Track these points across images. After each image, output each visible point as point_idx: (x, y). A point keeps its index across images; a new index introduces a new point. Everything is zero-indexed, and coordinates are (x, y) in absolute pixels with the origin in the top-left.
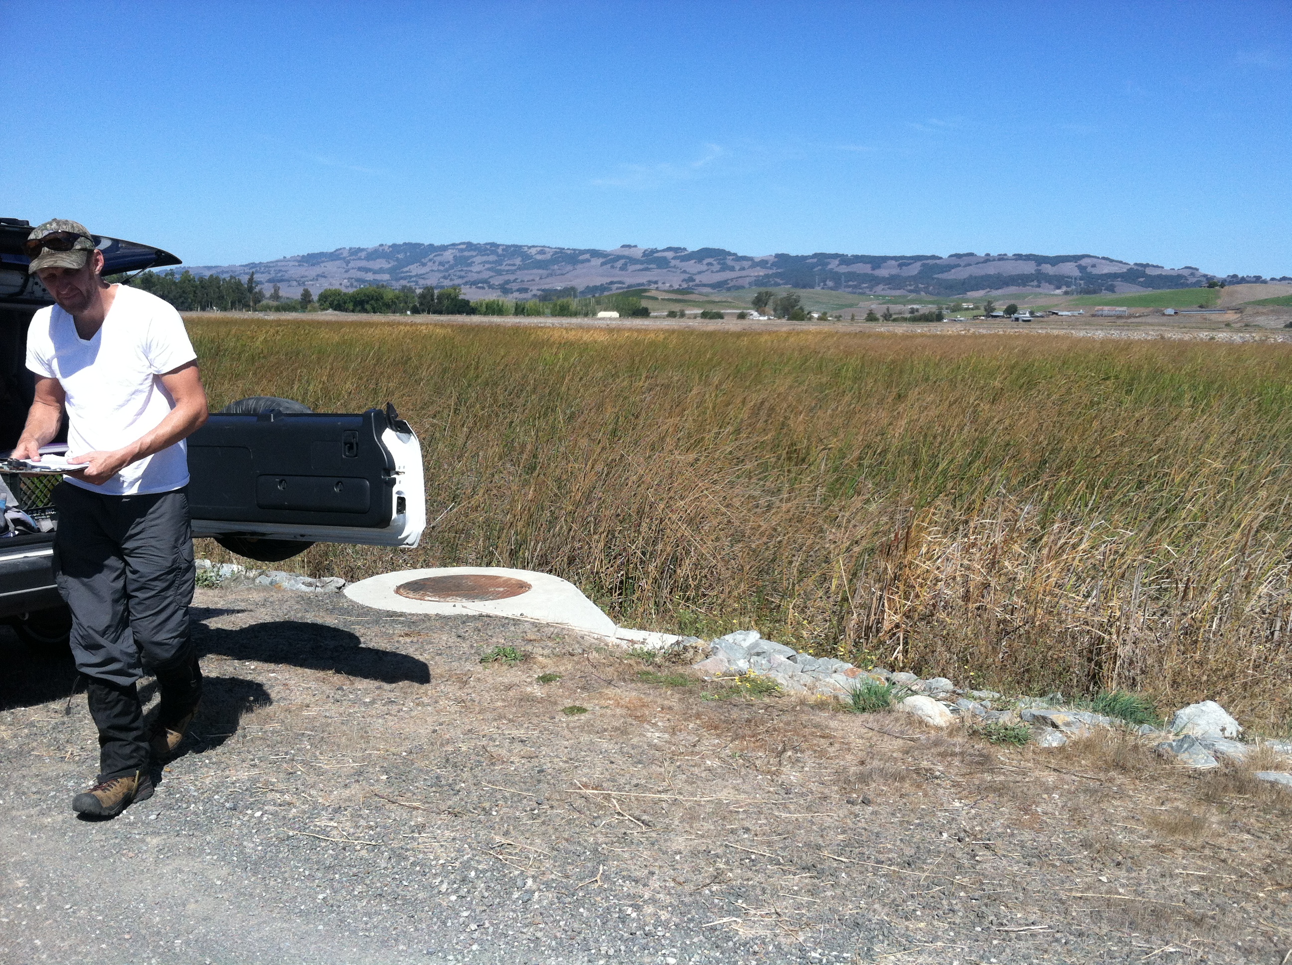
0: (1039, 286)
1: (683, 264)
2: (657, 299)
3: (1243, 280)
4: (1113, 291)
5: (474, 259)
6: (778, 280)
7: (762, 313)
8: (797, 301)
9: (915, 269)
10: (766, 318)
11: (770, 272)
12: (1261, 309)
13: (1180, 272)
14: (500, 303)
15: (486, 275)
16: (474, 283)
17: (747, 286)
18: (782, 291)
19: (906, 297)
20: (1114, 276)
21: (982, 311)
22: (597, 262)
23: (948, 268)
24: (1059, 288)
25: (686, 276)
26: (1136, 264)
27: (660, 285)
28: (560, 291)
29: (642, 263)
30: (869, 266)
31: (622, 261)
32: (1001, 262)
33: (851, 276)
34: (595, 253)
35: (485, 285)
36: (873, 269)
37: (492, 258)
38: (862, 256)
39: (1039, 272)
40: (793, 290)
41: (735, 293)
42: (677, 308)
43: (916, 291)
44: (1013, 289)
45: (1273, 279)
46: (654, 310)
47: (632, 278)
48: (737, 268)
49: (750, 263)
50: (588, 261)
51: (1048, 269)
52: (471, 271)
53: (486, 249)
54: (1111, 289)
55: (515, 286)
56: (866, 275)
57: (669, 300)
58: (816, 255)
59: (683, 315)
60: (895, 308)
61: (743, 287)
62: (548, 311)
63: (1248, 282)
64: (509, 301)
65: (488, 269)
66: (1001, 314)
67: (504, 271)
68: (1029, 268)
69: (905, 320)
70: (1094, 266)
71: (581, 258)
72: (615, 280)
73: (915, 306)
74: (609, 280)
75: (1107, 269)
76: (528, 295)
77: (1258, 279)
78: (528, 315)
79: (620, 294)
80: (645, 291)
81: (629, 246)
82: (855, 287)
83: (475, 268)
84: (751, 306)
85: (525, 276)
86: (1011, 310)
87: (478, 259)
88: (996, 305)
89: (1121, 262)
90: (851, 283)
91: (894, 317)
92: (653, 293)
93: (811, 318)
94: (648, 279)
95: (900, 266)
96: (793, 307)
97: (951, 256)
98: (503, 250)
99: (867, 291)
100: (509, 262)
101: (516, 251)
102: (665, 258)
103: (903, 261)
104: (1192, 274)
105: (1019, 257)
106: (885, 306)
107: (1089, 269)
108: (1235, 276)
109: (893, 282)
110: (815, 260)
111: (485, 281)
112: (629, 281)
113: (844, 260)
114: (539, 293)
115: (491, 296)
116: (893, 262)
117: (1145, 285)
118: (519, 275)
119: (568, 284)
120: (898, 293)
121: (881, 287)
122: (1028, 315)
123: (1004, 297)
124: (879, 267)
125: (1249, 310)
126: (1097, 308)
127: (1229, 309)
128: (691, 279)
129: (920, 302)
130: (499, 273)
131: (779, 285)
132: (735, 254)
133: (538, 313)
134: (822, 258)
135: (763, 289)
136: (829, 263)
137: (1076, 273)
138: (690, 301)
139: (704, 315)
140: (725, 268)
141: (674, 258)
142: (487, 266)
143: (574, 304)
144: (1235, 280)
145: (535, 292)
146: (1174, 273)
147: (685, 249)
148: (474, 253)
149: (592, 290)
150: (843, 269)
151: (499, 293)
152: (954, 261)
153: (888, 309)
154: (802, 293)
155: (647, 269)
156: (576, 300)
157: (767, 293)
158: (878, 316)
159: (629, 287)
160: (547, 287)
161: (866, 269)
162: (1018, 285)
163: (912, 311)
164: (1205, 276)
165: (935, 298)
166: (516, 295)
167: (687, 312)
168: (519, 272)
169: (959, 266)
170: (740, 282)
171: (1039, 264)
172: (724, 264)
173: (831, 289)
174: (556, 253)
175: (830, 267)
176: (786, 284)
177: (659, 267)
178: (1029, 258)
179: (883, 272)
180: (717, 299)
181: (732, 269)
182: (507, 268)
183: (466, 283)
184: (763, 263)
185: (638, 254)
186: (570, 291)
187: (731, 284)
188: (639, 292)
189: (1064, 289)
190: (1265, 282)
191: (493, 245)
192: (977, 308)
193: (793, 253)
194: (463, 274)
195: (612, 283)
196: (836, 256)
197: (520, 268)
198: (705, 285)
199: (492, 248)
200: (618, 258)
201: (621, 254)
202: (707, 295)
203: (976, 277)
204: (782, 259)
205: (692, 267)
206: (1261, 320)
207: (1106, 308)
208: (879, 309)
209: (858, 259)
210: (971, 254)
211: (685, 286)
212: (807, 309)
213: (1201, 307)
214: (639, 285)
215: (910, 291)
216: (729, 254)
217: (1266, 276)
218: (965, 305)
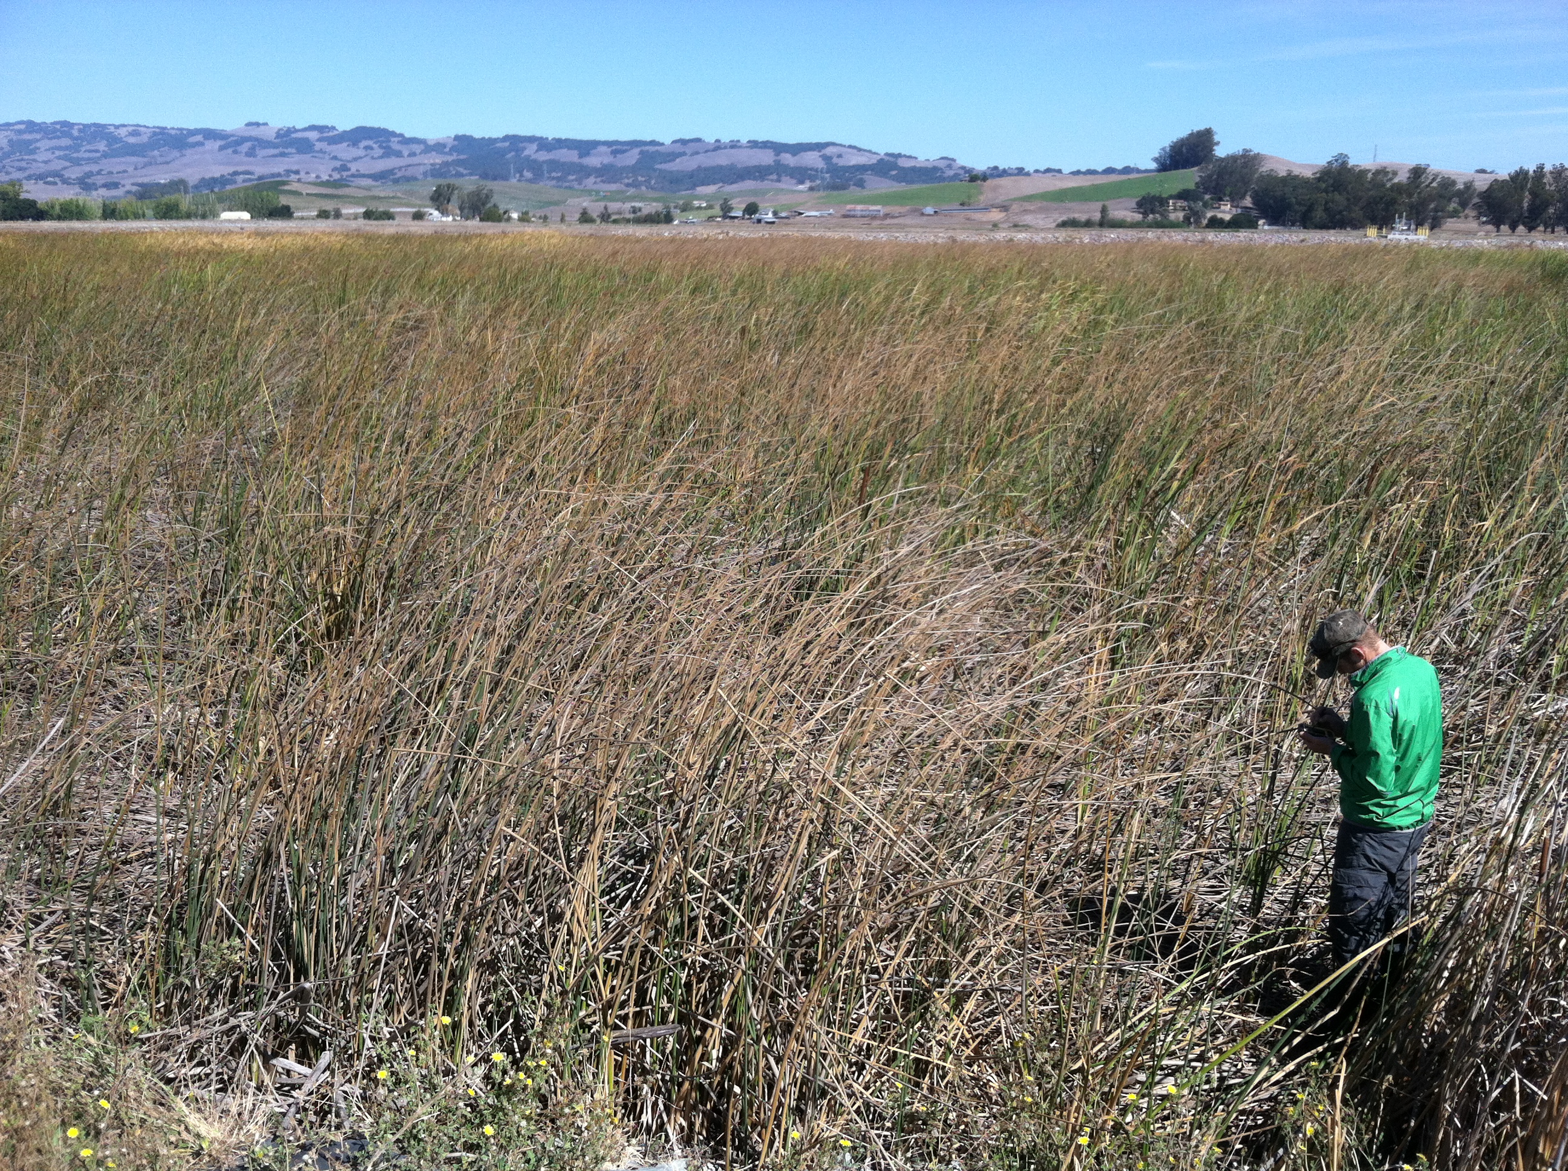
0: (779, 181)
1: (334, 147)
2: (300, 194)
3: (1004, 173)
4: (863, 187)
5: (38, 145)
6: (461, 170)
7: (444, 212)
8: (488, 197)
9: (631, 158)
10: (450, 218)
11: (450, 158)
12: (1027, 206)
13: (936, 164)
14: (81, 203)
15: (57, 165)
16: (40, 177)
17: (420, 177)
18: (469, 183)
19: (623, 192)
20: (862, 168)
21: (717, 210)
22: (213, 145)
23: (672, 156)
24: (802, 182)
25: (338, 164)
26: (887, 154)
27: (302, 175)
28: (165, 185)
29: (275, 146)
30: (576, 152)
31: (249, 144)
32: (733, 151)
33: (554, 165)
34: (210, 134)
35: (57, 180)
36: (581, 157)
37: (65, 142)
38: (566, 140)
39: (778, 163)
40: (482, 183)
41: (406, 187)
42: (329, 205)
43: (635, 185)
44: (749, 184)
45: (1037, 171)
46: (298, 209)
47: (263, 167)
48: (406, 153)
49: (422, 147)
50: (201, 144)
51: (788, 159)
52: (35, 160)
53: (55, 131)
54: (860, 184)
55: (100, 180)
56: (573, 164)
57: (316, 195)
58: (506, 138)
59: (338, 215)
60: (613, 206)
61: (415, 179)
62: (149, 213)
63: (1011, 175)
64: (95, 199)
65: (59, 158)
66: (739, 214)
67: (83, 159)
68: (766, 158)
69: (628, 221)
70: (840, 156)
71: (192, 140)
72: (240, 169)
73: (637, 205)
74: (231, 170)
75: (855, 160)
76: (119, 192)
77: (1020, 171)
78: (122, 219)
79: (247, 189)
80: (284, 183)
81: (258, 124)
82: (558, 179)
83: (41, 157)
84: (429, 203)
85: (115, 165)
86: (751, 210)
87: (44, 144)
88: (733, 203)
89: (870, 151)
90: (554, 174)
91: (614, 217)
92: (295, 186)
93: (509, 219)
94: (286, 167)
95: (615, 153)
96: (484, 204)
97: (674, 142)
98: (80, 131)
99: (576, 185)
100: (88, 147)
101: (97, 131)
102: (307, 140)
103: (618, 148)
104: (950, 166)
105: (754, 144)
106: (602, 204)
107: (835, 160)
108: (996, 168)
109: (607, 173)
110: (507, 144)
111: (57, 174)
112: (260, 170)
113: (543, 144)
114: (134, 188)
115: (66, 194)
116: (603, 149)
117: (898, 179)
118: (107, 165)
119: (177, 176)
120: (614, 187)
121: (592, 179)
122: (770, 215)
123: (741, 194)
124: (588, 154)
125: (1015, 207)
126: (849, 207)
127: (993, 206)
128: (344, 168)
129: (642, 199)
130: (77, 162)
131: (462, 175)
132: (401, 135)
133: (137, 216)
134: (515, 142)
135: (443, 182)
136: (524, 149)
137: (821, 164)
138: (348, 197)
139: (368, 215)
140: (388, 153)
141: (319, 140)
142: (57, 153)
143: (185, 202)
144: (997, 173)
145: (128, 187)
146: (929, 165)
147: (334, 128)
148: (38, 136)
149: (210, 183)
150: (543, 156)
151: (77, 189)
152: (678, 148)
153: (606, 208)
154: (496, 186)
155: (283, 155)
156: (189, 197)
157: (449, 186)
158: (595, 216)
159: (260, 178)
160: (146, 180)
161: (571, 156)
162: (755, 179)
163: (634, 210)
164: (963, 168)
165: (662, 194)
166: (102, 192)
167: (344, 211)
168: (104, 161)
169: (684, 154)
170: (410, 172)
171: (777, 154)
172: (389, 147)
173: (530, 181)
174: (155, 134)
175: (526, 153)
176: (471, 174)
177: (299, 151)
178: (766, 145)
179: (594, 161)
180: (382, 195)
181: (399, 154)
182: (87, 155)
183: (29, 178)
184: (439, 147)
185: (269, 134)
186: (178, 185)
187: (399, 174)
188: (276, 184)
189: (808, 184)
190: (1028, 174)
191: (65, 124)
192: (710, 207)
193: (478, 134)
194: (23, 164)
195: (236, 173)
196: (531, 139)
197: (105, 156)
198: (364, 176)
199: (65, 127)
200: (243, 140)
201: (247, 134)
202: (368, 189)
203: (706, 169)
204: (465, 142)
205: (344, 151)
206: (1028, 219)
207: (859, 207)
208: (595, 209)
209: (560, 143)
210: (698, 140)
211: (336, 176)
212: (502, 208)
213: (962, 204)
214: (273, 175)
215: (628, 185)
216: (393, 134)
217: (1029, 168)
218: (696, 203)
